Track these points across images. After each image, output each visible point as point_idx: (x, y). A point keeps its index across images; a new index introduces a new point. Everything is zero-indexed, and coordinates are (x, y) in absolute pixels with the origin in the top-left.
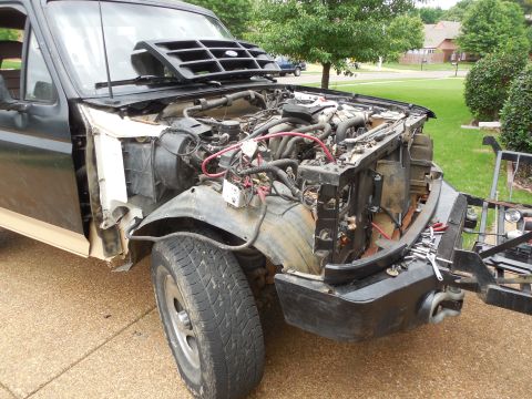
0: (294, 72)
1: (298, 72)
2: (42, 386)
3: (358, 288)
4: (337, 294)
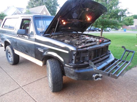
0: (96, 30)
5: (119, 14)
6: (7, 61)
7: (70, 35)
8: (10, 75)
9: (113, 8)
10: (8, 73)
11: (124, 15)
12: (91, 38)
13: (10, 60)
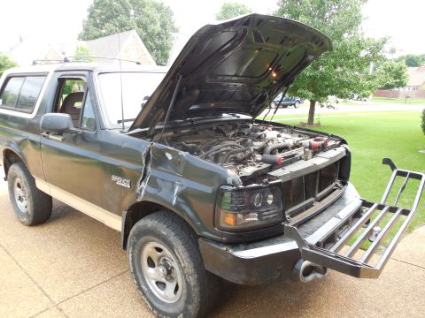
0: (294, 105)
1: (297, 105)
2: (68, 299)
3: (246, 249)
4: (230, 251)
5: (363, 54)
6: (11, 212)
7: (215, 128)
8: (20, 263)
9: (345, 35)
10: (13, 255)
11: (379, 58)
12: (283, 135)
13: (23, 210)
